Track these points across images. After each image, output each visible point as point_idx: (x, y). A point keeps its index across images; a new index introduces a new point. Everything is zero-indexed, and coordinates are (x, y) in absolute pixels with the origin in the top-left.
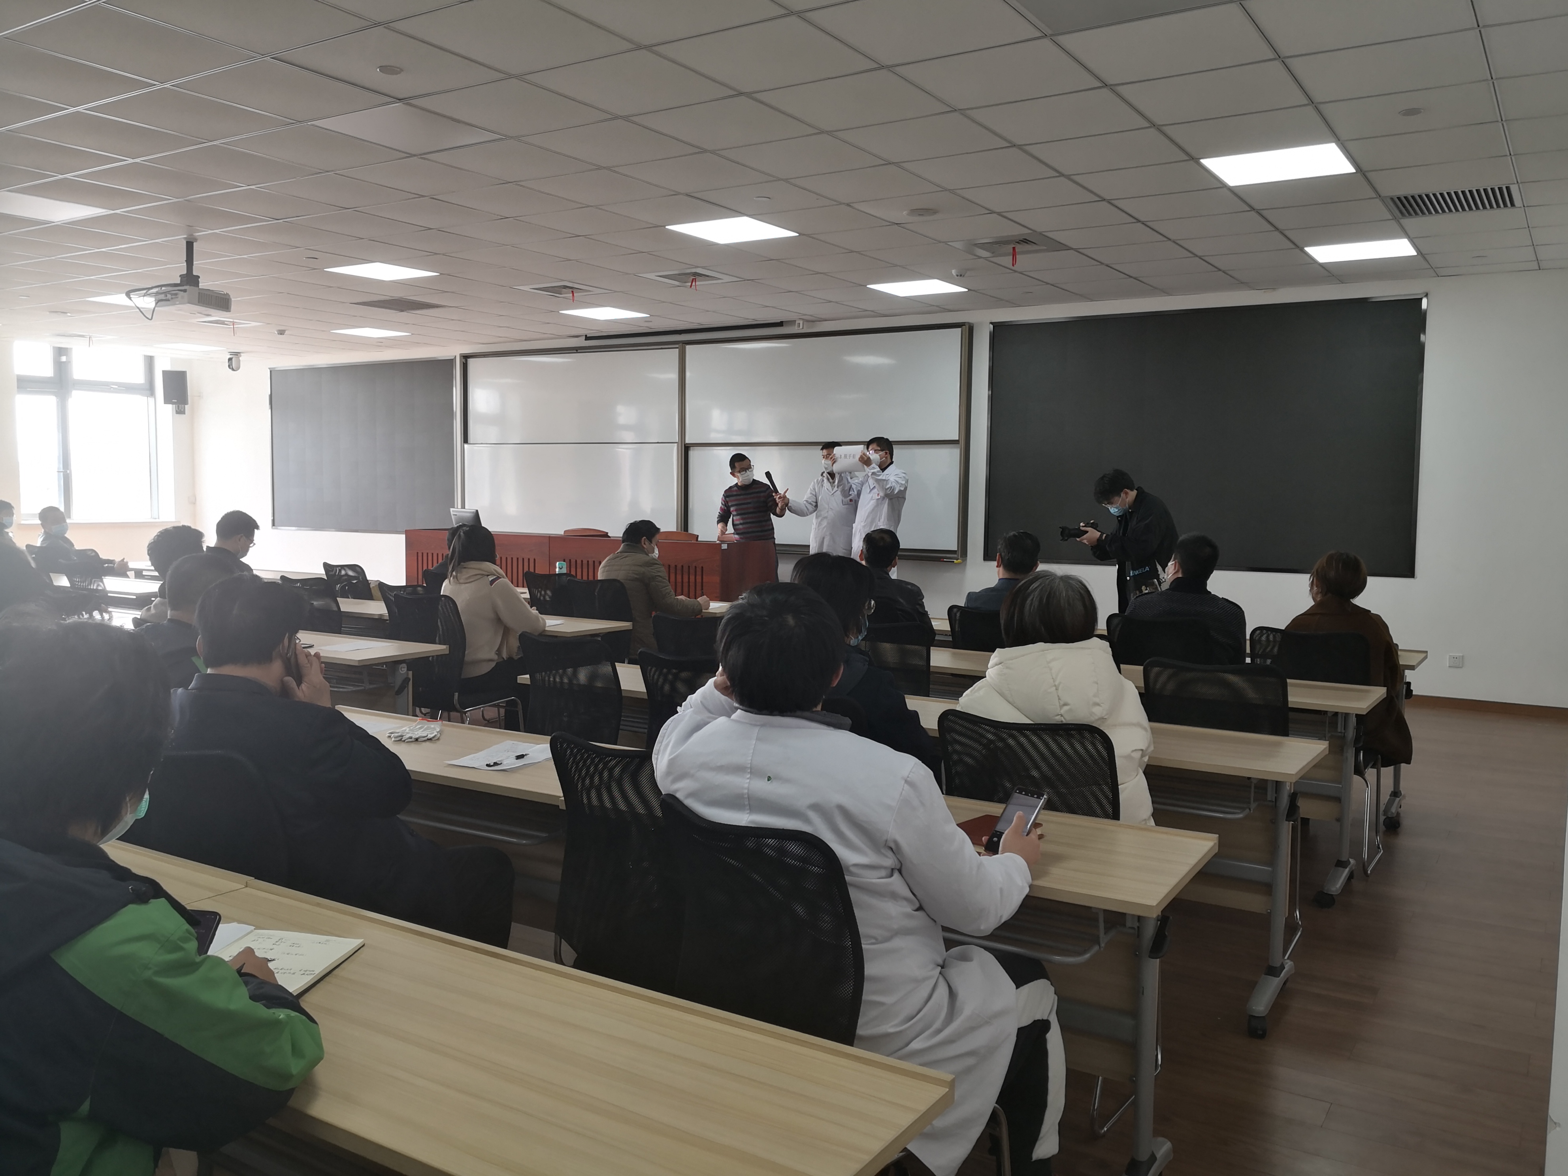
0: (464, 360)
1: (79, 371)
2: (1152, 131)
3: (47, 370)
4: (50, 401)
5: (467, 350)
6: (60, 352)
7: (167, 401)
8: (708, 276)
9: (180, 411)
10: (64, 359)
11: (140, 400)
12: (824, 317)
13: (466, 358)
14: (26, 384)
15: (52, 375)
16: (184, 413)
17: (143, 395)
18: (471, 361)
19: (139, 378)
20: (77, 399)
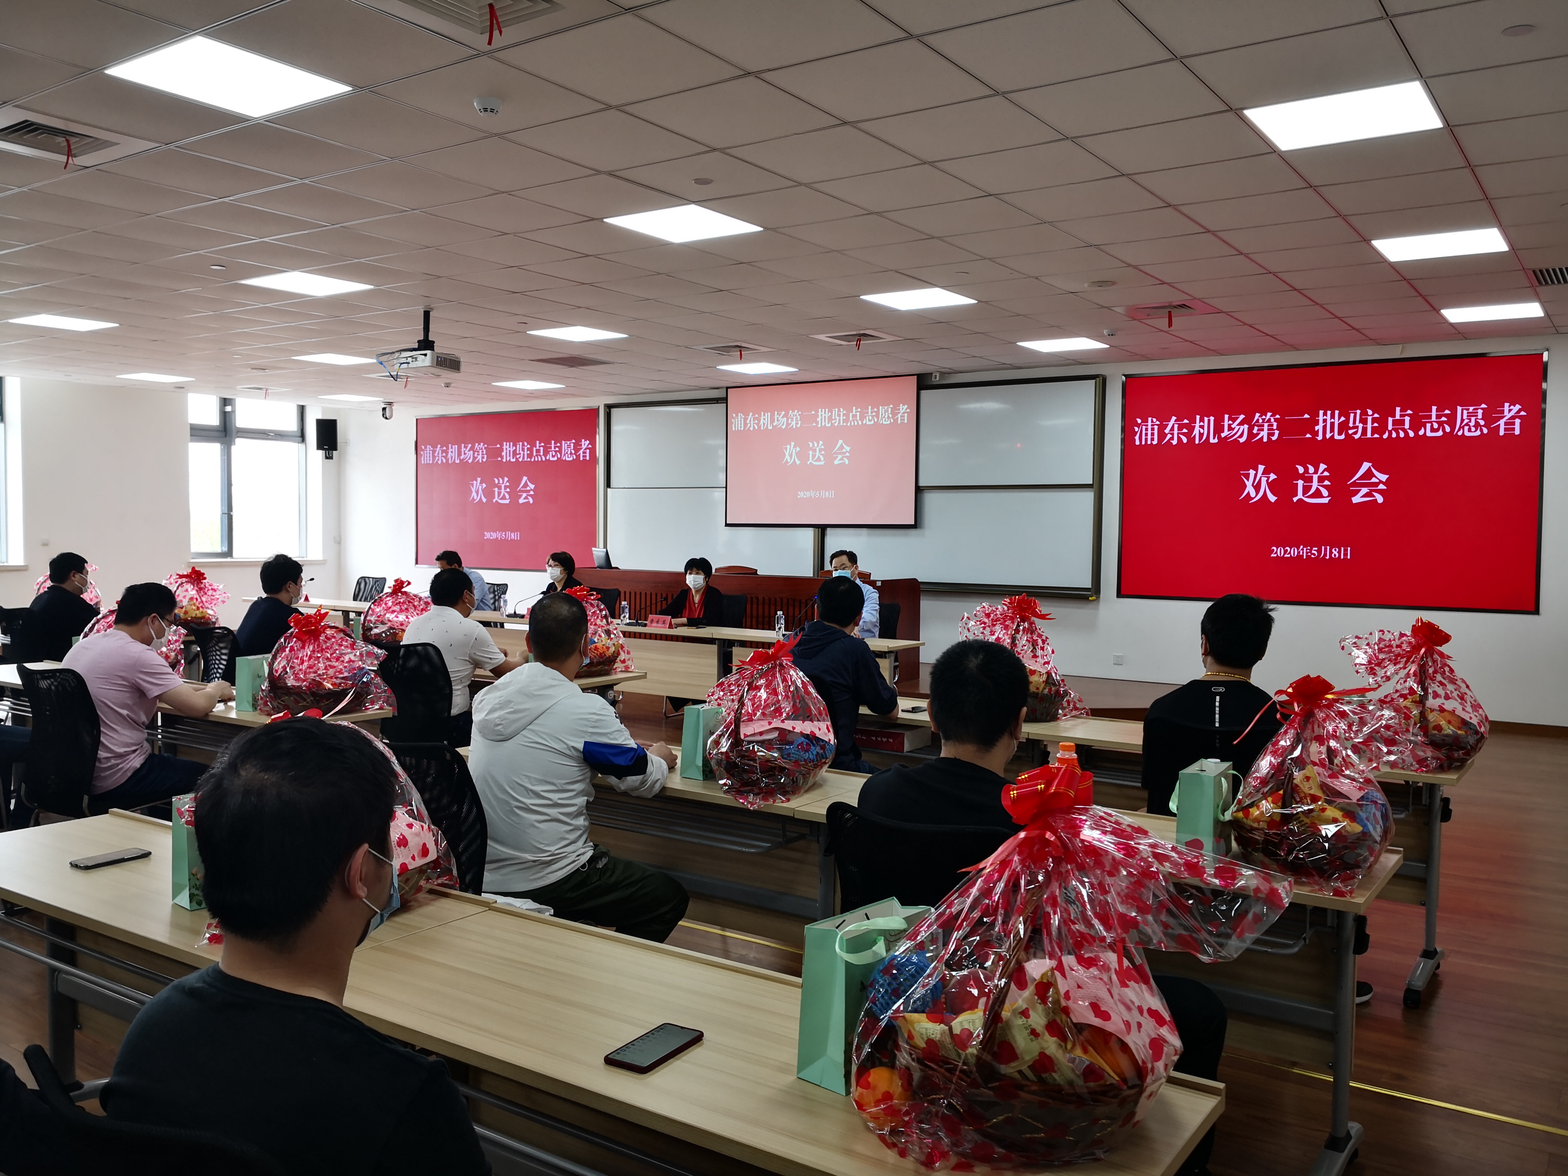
0: (608, 410)
1: (241, 421)
2: (1339, 219)
3: (213, 419)
4: (215, 448)
5: (611, 400)
6: (225, 402)
7: (320, 447)
8: (872, 336)
9: (329, 457)
10: (228, 409)
11: (293, 447)
12: (961, 369)
13: (609, 407)
14: (199, 433)
15: (218, 424)
16: (331, 458)
17: (295, 442)
18: (614, 411)
19: (292, 426)
20: (240, 445)
